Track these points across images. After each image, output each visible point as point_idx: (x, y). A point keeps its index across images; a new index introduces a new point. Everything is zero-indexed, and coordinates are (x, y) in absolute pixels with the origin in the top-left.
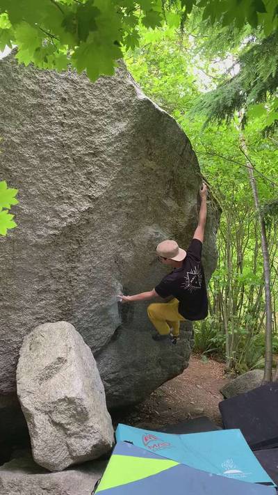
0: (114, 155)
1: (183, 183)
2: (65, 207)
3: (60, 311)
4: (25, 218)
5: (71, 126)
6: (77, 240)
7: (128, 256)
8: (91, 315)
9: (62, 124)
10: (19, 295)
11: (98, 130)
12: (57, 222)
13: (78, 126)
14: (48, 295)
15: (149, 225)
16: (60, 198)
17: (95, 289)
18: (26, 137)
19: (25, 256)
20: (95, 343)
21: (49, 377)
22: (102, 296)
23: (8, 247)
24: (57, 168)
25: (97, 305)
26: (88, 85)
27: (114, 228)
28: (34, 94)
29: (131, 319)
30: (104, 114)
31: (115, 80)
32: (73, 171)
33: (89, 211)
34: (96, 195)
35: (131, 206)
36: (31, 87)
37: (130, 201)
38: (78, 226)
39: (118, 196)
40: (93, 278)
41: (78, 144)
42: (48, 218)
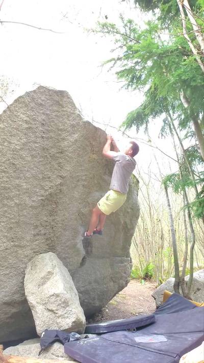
0: (72, 152)
2: (47, 183)
3: (48, 247)
4: (25, 191)
5: (48, 138)
6: (55, 202)
7: (86, 210)
8: (66, 249)
9: (43, 137)
10: (23, 238)
11: (63, 139)
12: (42, 192)
13: (51, 138)
14: (40, 237)
15: (97, 191)
16: (43, 178)
17: (67, 233)
18: (24, 145)
19: (25, 214)
20: (71, 268)
21: (43, 284)
22: (72, 236)
23: (16, 209)
24: (40, 161)
25: (69, 243)
26: (55, 116)
27: (76, 195)
28: (26, 122)
29: (91, 251)
30: (65, 130)
31: (70, 112)
32: (50, 163)
33: (61, 184)
34: (64, 175)
35: (85, 180)
36: (25, 119)
37: (84, 178)
38: (55, 194)
39: (77, 175)
40: (66, 225)
41: (52, 148)
42: (38, 190)
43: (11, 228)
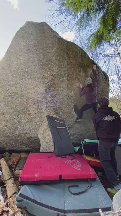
0: (55, 60)
1: (85, 65)
2: (46, 80)
6: (53, 90)
7: (72, 94)
9: (37, 54)
10: (42, 109)
12: (44, 85)
14: (50, 108)
15: (77, 82)
16: (43, 77)
17: (64, 106)
18: (28, 60)
19: (39, 97)
22: (67, 108)
23: (34, 94)
24: (39, 68)
25: (66, 111)
27: (64, 85)
30: (48, 47)
33: (53, 80)
34: (54, 74)
35: (67, 77)
36: (24, 45)
38: (51, 85)
39: (61, 74)
40: (62, 102)
42: (42, 84)
43: (35, 104)
